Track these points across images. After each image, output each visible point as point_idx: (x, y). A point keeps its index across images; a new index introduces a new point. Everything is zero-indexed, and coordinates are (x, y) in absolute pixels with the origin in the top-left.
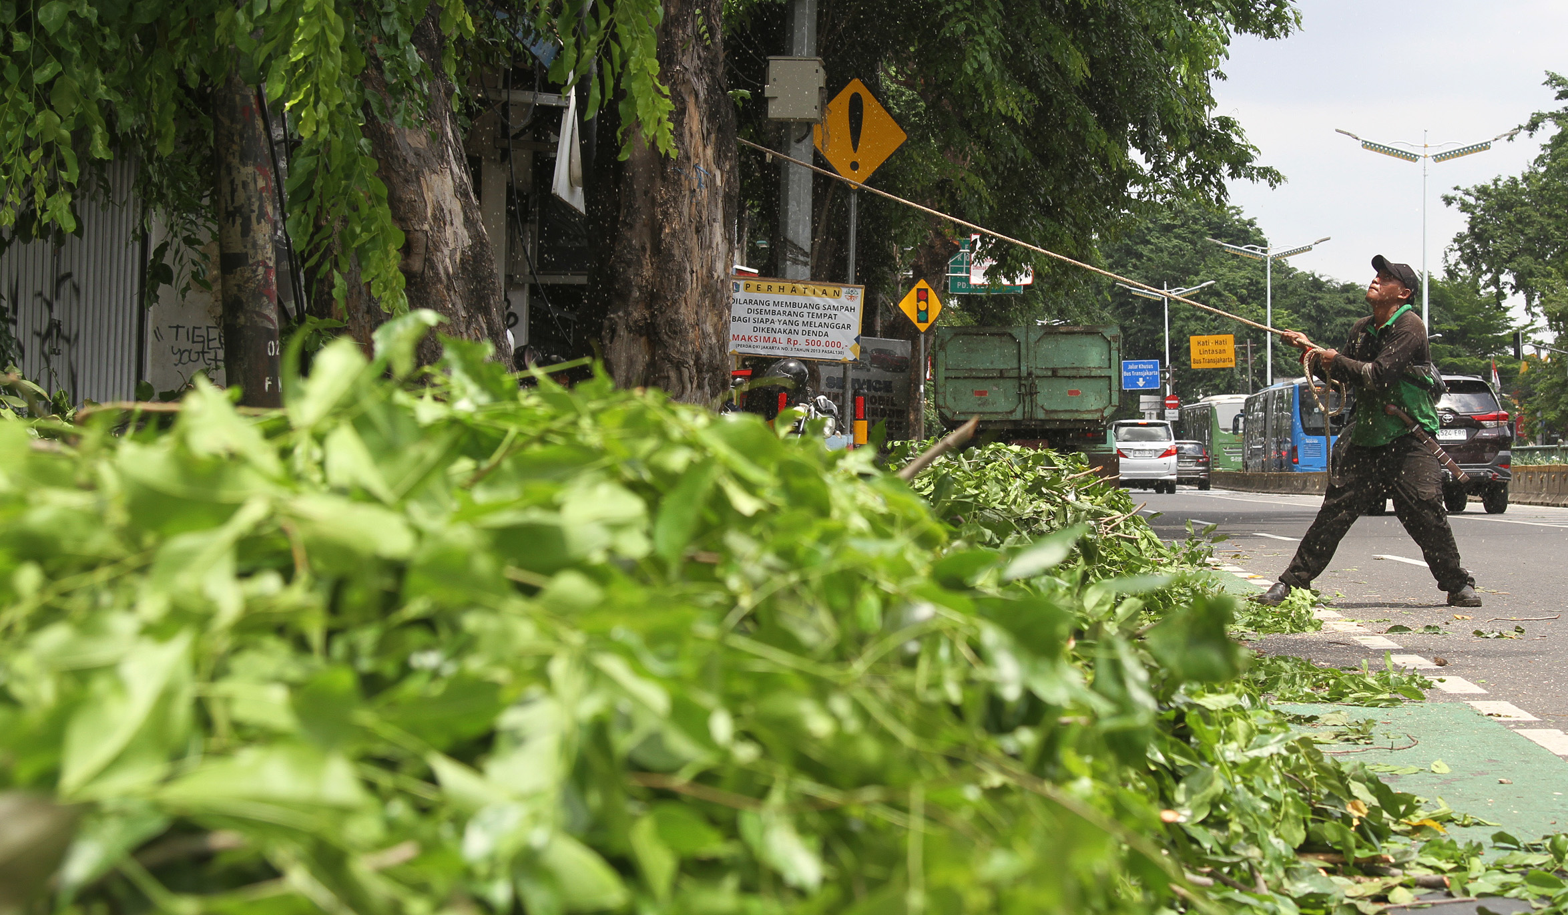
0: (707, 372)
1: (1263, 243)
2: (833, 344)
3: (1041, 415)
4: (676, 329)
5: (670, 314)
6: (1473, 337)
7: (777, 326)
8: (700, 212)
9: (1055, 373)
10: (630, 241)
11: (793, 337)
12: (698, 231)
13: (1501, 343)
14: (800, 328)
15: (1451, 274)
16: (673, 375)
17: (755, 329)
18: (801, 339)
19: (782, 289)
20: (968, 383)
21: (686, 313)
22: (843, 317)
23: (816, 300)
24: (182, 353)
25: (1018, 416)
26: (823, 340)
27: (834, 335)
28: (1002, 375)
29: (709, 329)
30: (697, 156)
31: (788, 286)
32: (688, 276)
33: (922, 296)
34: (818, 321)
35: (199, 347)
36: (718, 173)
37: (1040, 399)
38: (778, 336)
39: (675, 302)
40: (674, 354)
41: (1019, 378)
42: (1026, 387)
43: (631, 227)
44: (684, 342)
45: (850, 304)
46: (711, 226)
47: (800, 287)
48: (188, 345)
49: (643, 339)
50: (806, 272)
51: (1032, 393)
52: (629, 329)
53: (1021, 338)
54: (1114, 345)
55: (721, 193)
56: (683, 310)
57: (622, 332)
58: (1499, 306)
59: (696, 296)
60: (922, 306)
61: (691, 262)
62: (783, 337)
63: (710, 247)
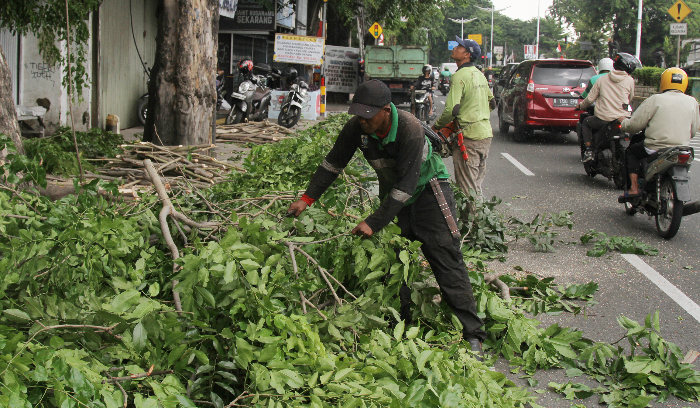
0: (204, 97)
1: (490, 7)
2: (313, 59)
3: (400, 76)
4: (185, 81)
5: (183, 74)
6: (553, 35)
7: (293, 52)
8: (199, 29)
9: (405, 62)
10: (166, 42)
11: (299, 56)
12: (197, 37)
13: (561, 37)
14: (302, 53)
15: (547, 18)
16: (184, 100)
17: (286, 53)
18: (302, 57)
19: (295, 39)
20: (376, 65)
21: (190, 74)
22: (317, 49)
23: (308, 43)
24: (34, 73)
25: (392, 76)
26: (310, 57)
27: (314, 55)
28: (387, 62)
29: (205, 78)
30: (196, 4)
31: (298, 37)
32: (191, 58)
33: (376, 27)
34: (308, 50)
35: (41, 71)
36: (208, 12)
37: (400, 71)
38: (294, 55)
39: (185, 69)
40: (184, 91)
41: (393, 63)
42: (395, 66)
43: (167, 35)
44: (190, 86)
45: (320, 44)
46: (205, 34)
47: (302, 38)
48: (37, 70)
49: (173, 84)
50: (304, 32)
51: (397, 69)
52: (166, 79)
53: (394, 50)
54: (426, 53)
55: (210, 20)
56: (189, 72)
57: (163, 81)
58: (560, 27)
59: (197, 65)
60: (376, 30)
61: (193, 50)
62: (295, 56)
63: (205, 43)
